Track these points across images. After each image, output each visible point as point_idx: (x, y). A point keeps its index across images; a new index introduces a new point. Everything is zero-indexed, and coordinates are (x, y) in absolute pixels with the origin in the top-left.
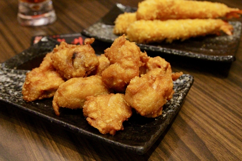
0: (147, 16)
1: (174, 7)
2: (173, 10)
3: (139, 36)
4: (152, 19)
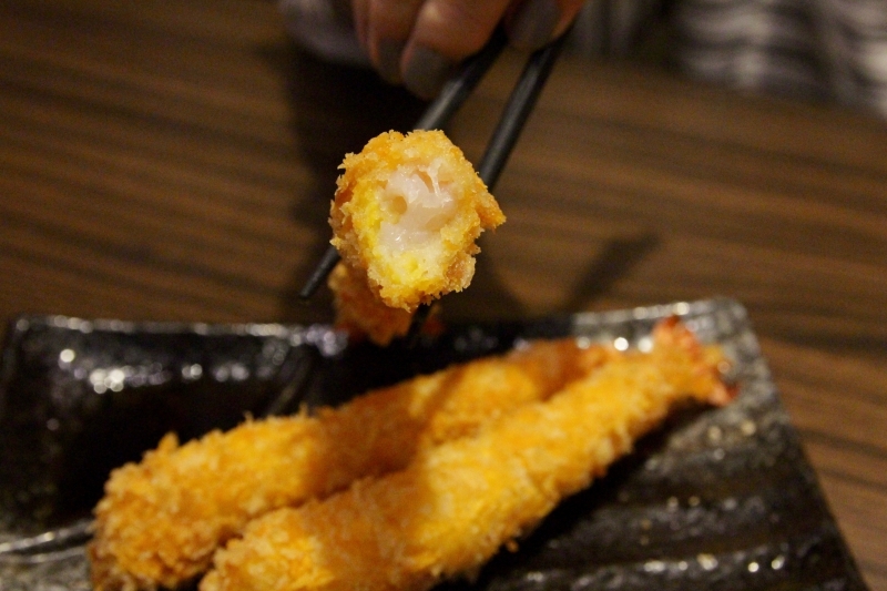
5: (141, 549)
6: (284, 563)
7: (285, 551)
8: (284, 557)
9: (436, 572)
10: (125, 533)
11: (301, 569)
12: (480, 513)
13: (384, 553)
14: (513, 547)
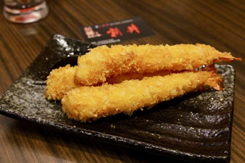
0: (90, 80)
1: (134, 62)
2: (132, 66)
3: (79, 115)
4: (100, 84)
5: (53, 88)
6: (77, 97)
7: (78, 95)
8: (77, 96)
9: (117, 110)
10: (51, 84)
11: (80, 100)
12: (132, 98)
13: (103, 101)
14: (142, 110)
